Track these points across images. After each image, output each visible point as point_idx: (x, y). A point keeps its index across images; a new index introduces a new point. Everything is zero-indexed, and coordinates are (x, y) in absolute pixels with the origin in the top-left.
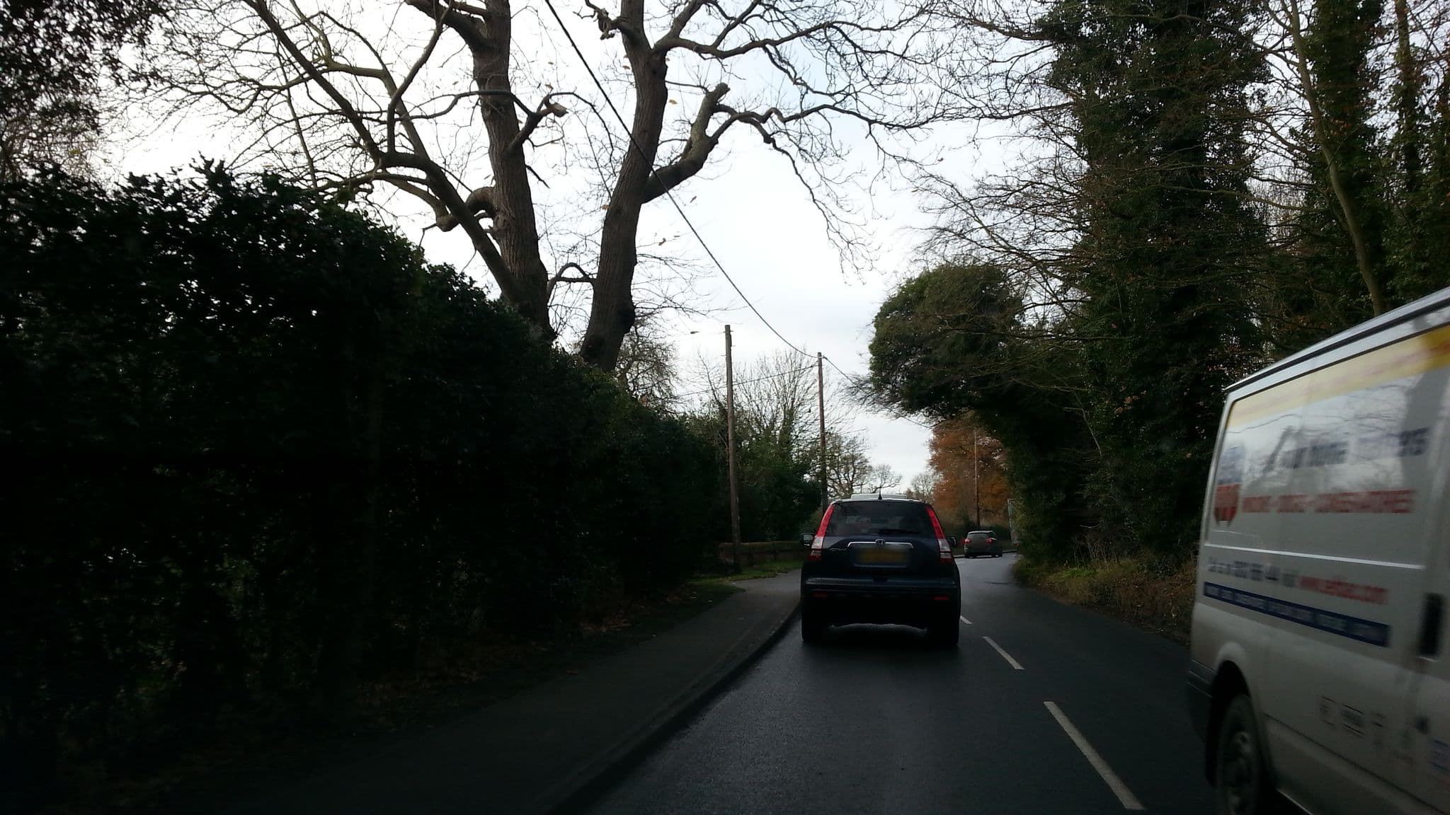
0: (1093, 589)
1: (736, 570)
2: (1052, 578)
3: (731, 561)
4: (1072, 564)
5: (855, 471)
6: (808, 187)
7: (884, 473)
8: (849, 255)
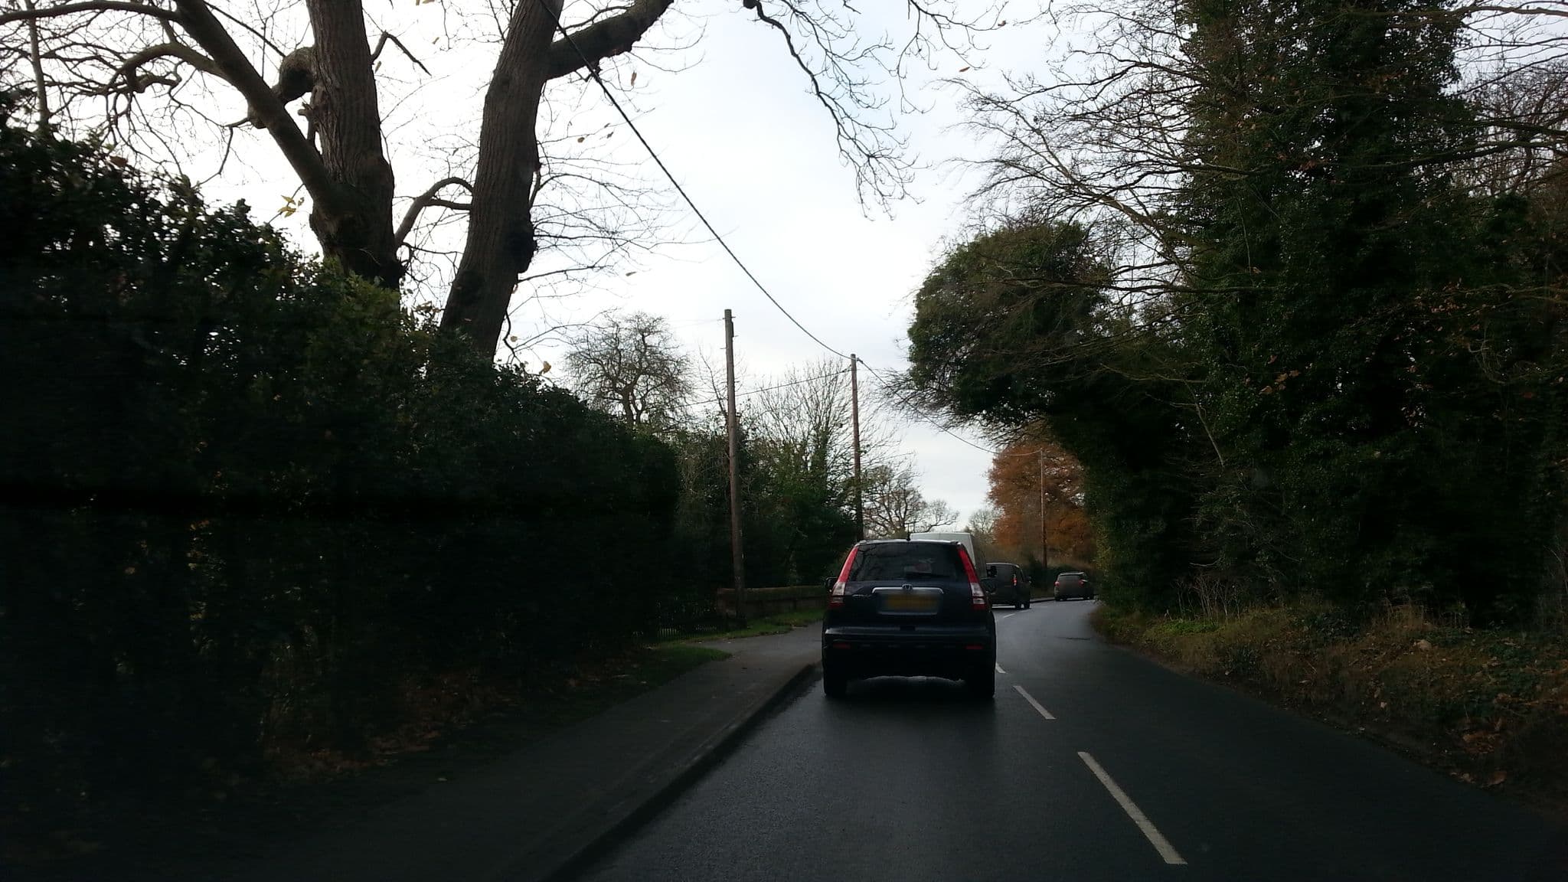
0: (1219, 653)
1: (738, 624)
2: (1150, 633)
3: (731, 612)
4: (1176, 614)
5: (907, 507)
6: (810, 72)
7: (939, 509)
8: (870, 175)
